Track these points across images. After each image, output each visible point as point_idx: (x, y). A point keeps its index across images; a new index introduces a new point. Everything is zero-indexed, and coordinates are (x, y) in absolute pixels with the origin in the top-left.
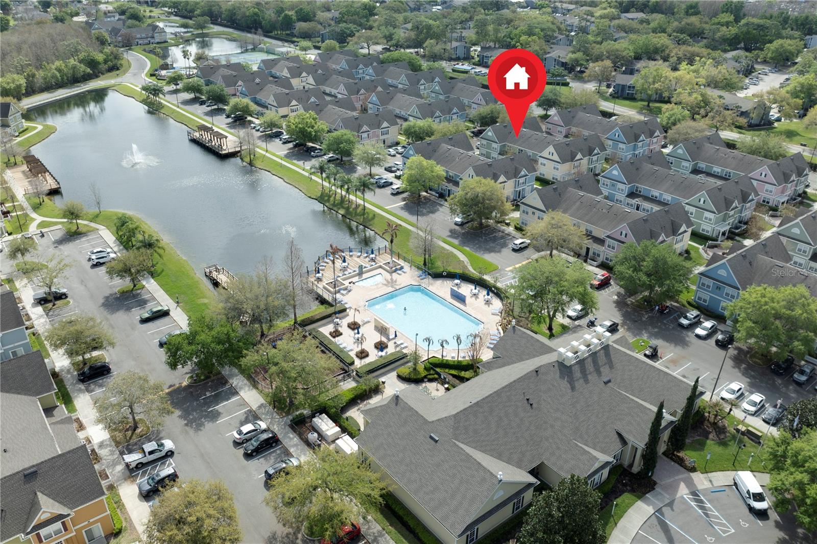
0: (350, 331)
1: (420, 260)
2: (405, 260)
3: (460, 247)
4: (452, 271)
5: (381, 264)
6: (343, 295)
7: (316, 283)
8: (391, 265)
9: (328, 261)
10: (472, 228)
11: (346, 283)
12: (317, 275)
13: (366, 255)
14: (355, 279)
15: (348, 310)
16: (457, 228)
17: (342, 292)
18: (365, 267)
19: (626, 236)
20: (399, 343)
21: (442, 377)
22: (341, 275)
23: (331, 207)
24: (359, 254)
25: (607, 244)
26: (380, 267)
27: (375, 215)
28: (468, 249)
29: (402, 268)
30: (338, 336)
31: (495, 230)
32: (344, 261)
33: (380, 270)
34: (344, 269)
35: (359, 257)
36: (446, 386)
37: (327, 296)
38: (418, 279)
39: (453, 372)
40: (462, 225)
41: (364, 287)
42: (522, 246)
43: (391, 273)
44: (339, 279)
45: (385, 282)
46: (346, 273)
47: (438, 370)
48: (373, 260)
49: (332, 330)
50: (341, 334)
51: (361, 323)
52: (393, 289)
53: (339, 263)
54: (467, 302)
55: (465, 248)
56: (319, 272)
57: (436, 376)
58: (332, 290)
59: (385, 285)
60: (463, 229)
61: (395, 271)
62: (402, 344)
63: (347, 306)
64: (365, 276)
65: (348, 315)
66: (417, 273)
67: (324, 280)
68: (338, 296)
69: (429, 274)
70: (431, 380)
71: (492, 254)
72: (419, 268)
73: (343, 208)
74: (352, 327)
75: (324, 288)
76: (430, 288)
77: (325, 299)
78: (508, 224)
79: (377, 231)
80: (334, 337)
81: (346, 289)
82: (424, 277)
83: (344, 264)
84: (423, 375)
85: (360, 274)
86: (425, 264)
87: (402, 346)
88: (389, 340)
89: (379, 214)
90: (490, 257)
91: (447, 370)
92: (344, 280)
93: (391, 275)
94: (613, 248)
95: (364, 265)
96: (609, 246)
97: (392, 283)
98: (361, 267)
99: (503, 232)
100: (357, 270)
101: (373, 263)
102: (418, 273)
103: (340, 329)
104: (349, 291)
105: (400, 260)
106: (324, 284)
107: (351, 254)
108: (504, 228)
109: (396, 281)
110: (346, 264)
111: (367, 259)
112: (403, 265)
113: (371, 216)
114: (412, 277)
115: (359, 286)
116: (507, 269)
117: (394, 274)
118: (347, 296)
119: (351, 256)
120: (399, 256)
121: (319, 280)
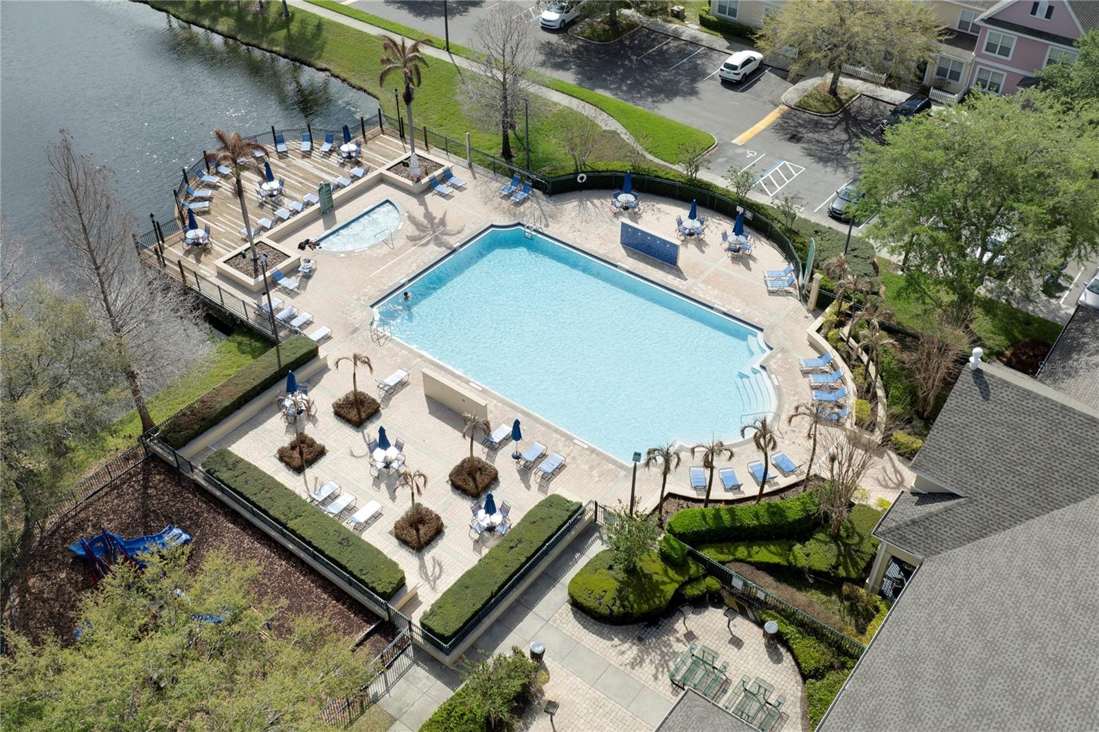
0: (347, 431)
1: (492, 144)
2: (448, 147)
3: (586, 92)
4: (601, 166)
5: (383, 170)
6: (290, 293)
7: (191, 259)
8: (415, 169)
9: (215, 180)
10: (594, 35)
11: (289, 247)
12: (191, 234)
13: (326, 147)
14: (315, 231)
15: (322, 353)
16: (554, 38)
17: (284, 282)
18: (339, 187)
19: (1048, 15)
20: (530, 456)
21: (737, 583)
22: (266, 222)
23: (192, 17)
24: (306, 146)
25: (983, 42)
26: (381, 180)
27: (320, 25)
28: (607, 94)
29: (447, 176)
30: (310, 462)
31: (652, 35)
32: (269, 177)
33: (383, 191)
34: (273, 200)
35: (306, 155)
36: (772, 626)
37: (240, 305)
38: (506, 204)
39: (764, 554)
40: (563, 28)
41: (349, 254)
42: (749, 69)
43: (419, 194)
44: (264, 238)
45: (412, 230)
46: (282, 212)
47: (710, 554)
48: (352, 160)
49: (287, 440)
50: (321, 452)
51: (375, 394)
52: (444, 251)
53: (251, 181)
54: (680, 263)
55: (600, 92)
56: (193, 225)
57: (712, 583)
58: (250, 281)
59: (413, 239)
60: (572, 39)
61: (431, 187)
62: (543, 456)
63: (314, 334)
64: (342, 215)
65: (324, 369)
66: (495, 185)
67: (216, 247)
68: (277, 298)
69: (536, 185)
70: (699, 604)
71: (678, 101)
72: (495, 168)
73: (227, 14)
74: (353, 414)
75: (222, 275)
76: (553, 229)
77: (232, 318)
78: (679, 16)
79: (337, 71)
80: (299, 470)
81: (292, 271)
82: (520, 195)
83: (267, 186)
84: (670, 590)
85: (327, 211)
86: (507, 153)
87: (547, 466)
88: (493, 448)
89: (332, 24)
90: (674, 111)
91: (742, 552)
92: (280, 238)
93: (423, 203)
94: (1005, 51)
95: (333, 180)
96: (991, 48)
97: (431, 229)
98: (326, 190)
99: (677, 38)
100: (315, 198)
101: (357, 171)
102: (499, 185)
103: (309, 430)
104: (308, 276)
105: (434, 150)
106: (220, 263)
107: (281, 148)
108: (675, 26)
109: (443, 222)
110: (275, 184)
111: (334, 160)
112: (447, 164)
113: (310, 29)
114: (487, 200)
115: (334, 255)
116: (738, 140)
117: (429, 197)
118: (304, 296)
119: (282, 155)
120: (427, 139)
121: (200, 249)
